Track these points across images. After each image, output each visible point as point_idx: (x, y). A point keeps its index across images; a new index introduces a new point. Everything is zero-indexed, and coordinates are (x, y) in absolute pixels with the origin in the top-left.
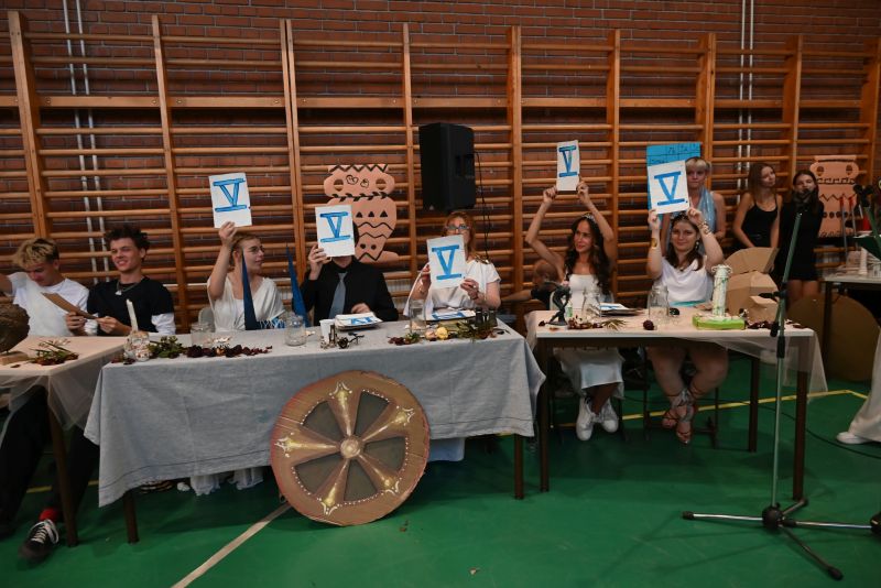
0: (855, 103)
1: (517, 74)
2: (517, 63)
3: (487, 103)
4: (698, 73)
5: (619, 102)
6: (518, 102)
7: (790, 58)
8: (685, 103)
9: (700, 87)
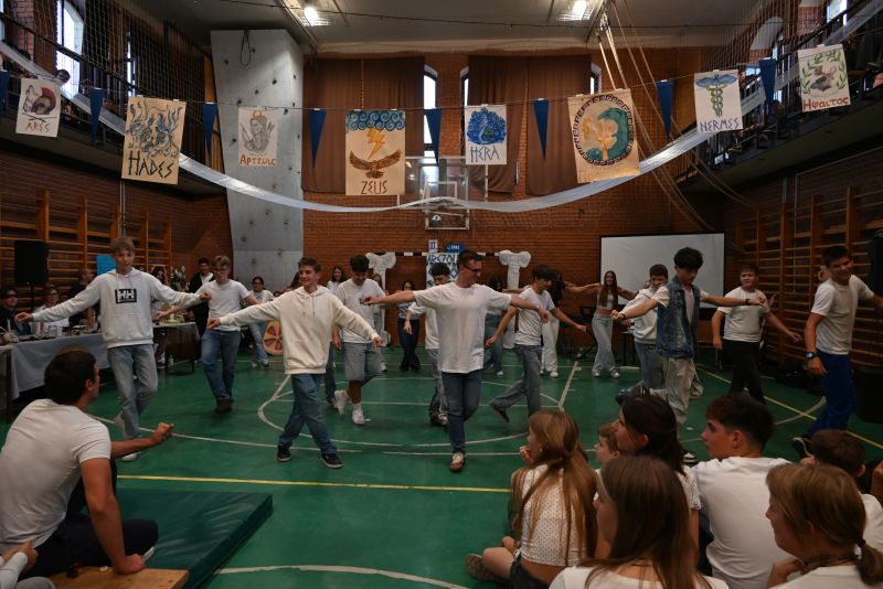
0: (162, 241)
1: (47, 214)
2: (47, 209)
3: (27, 226)
4: (111, 223)
5: (87, 233)
6: (48, 228)
7: (144, 220)
8: (106, 235)
9: (113, 228)
